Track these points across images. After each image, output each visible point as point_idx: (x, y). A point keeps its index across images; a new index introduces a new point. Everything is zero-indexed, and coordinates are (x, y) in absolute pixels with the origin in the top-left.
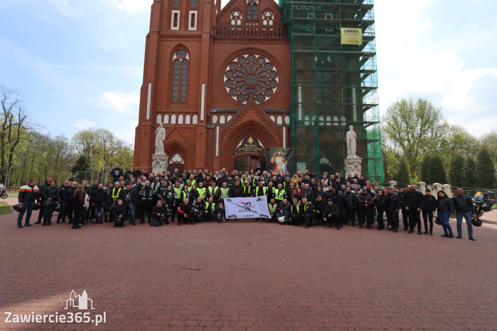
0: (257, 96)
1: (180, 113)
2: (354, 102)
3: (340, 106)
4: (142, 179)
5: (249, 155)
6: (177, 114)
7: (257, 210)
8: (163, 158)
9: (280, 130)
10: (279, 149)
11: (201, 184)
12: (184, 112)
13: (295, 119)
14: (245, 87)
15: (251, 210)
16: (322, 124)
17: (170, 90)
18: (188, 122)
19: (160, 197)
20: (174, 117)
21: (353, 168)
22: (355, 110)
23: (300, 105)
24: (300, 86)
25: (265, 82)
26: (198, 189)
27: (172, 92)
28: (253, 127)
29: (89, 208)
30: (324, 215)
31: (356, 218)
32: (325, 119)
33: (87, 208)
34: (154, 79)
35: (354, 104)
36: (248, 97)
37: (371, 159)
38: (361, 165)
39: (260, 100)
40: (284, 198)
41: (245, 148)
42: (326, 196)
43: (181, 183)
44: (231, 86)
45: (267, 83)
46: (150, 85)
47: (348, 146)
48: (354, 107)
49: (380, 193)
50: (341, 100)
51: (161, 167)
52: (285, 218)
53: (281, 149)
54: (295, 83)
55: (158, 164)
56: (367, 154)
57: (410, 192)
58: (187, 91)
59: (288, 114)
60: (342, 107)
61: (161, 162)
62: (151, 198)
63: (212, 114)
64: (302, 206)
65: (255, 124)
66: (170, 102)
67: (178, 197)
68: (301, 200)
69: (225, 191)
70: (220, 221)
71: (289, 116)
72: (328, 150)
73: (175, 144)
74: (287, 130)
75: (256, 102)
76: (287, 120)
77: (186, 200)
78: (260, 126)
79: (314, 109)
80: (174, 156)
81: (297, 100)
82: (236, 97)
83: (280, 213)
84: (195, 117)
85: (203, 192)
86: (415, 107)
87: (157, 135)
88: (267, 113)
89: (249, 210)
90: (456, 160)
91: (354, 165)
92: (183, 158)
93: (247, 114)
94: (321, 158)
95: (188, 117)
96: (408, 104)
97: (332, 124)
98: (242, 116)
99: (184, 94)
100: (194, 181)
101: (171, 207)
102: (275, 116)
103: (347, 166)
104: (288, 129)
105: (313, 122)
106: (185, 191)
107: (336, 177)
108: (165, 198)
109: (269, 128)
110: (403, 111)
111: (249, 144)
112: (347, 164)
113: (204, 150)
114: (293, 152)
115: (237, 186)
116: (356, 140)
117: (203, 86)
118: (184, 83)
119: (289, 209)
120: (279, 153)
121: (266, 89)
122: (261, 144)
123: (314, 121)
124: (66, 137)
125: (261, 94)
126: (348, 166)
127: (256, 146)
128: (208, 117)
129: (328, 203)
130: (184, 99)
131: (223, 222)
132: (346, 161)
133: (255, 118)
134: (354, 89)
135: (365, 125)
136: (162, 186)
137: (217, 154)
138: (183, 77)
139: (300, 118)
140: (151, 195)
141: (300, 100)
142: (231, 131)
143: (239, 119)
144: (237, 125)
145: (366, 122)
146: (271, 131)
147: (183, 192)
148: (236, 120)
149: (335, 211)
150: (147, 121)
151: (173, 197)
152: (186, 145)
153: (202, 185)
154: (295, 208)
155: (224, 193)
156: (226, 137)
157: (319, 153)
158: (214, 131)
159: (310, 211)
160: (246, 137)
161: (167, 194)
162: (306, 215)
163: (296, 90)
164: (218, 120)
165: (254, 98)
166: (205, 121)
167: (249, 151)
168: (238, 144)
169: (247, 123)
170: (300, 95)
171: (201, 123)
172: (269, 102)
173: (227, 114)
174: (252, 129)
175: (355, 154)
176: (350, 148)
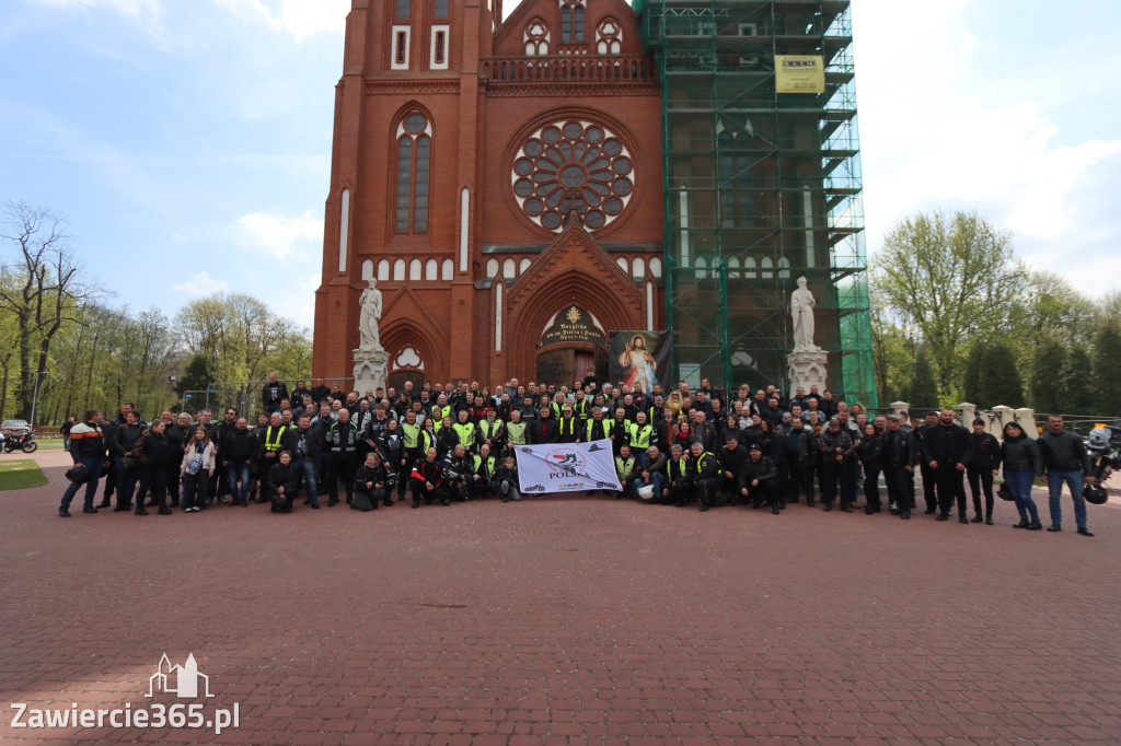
0: (587, 214)
1: (415, 256)
2: (809, 223)
3: (777, 233)
4: (331, 404)
5: (570, 348)
6: (408, 258)
7: (589, 472)
8: (379, 357)
9: (641, 290)
10: (637, 333)
11: (463, 414)
12: (423, 255)
13: (674, 264)
14: (558, 196)
16: (735, 275)
17: (392, 204)
18: (432, 275)
19: (372, 444)
20: (400, 266)
21: (807, 374)
22: (810, 242)
23: (684, 233)
24: (683, 190)
25: (604, 184)
26: (456, 426)
27: (396, 209)
28: (578, 286)
29: (215, 471)
30: (741, 483)
31: (816, 486)
32: (742, 262)
33: (211, 472)
34: (354, 181)
35: (809, 229)
36: (566, 219)
37: (849, 353)
38: (826, 366)
39: (593, 224)
40: (651, 444)
41: (562, 333)
42: (747, 437)
43: (418, 413)
44: (527, 192)
45: (610, 184)
46: (346, 196)
47: (795, 325)
48: (809, 234)
49: (870, 430)
50: (778, 219)
51: (373, 377)
52: (653, 490)
53: (644, 335)
54: (672, 183)
55: (366, 371)
56: (839, 342)
57: (939, 426)
58: (430, 207)
59: (658, 254)
60: (782, 235)
61: (374, 368)
62: (353, 449)
63: (486, 258)
64: (691, 463)
65: (584, 277)
66: (392, 232)
67: (413, 445)
68: (689, 448)
69: (516, 430)
70: (506, 497)
71: (659, 258)
72: (749, 335)
73: (405, 327)
74: (656, 290)
75: (585, 227)
76: (656, 267)
77: (430, 451)
78: (595, 283)
79: (718, 243)
80: (402, 354)
81: (677, 221)
82: (539, 218)
83: (643, 479)
84: (448, 266)
85: (468, 433)
86: (950, 232)
87: (364, 306)
88: (611, 252)
89: (573, 471)
90: (1045, 353)
91: (810, 367)
92: (423, 356)
93: (565, 256)
94: (733, 352)
95: (432, 266)
96: (934, 226)
97: (759, 275)
98: (552, 261)
99: (421, 214)
100: (448, 408)
101: (396, 467)
102: (627, 259)
103: (793, 371)
104: (659, 288)
105: (714, 272)
106: (427, 431)
107: (770, 395)
108: (384, 446)
109: (615, 287)
110: (922, 242)
111: (569, 322)
112: (793, 366)
113: (469, 338)
114: (670, 339)
115: (543, 420)
116: (814, 310)
117: (466, 195)
118: (422, 188)
119: (663, 469)
120: (639, 343)
121: (608, 199)
122: (597, 323)
123: (717, 270)
124: (163, 314)
125: (595, 210)
126: (797, 370)
127: (585, 327)
128: (478, 264)
129: (751, 453)
130: (422, 226)
131: (513, 500)
132: (790, 359)
133: (584, 264)
134: (807, 195)
135: (833, 276)
136: (377, 421)
137: (498, 347)
138: (420, 175)
139: (685, 263)
140: (351, 441)
141: (684, 223)
142: (529, 294)
143: (547, 267)
144: (542, 282)
145: (836, 270)
146: (620, 295)
147: (424, 432)
148: (539, 271)
149: (768, 472)
150: (341, 275)
151: (402, 444)
152: (429, 328)
153: (465, 418)
154: (675, 466)
155: (514, 435)
156: (517, 308)
157: (730, 340)
158: (490, 294)
159: (710, 472)
160: (564, 307)
161: (387, 438)
162: (701, 481)
163: (675, 199)
164: (501, 271)
165: (580, 219)
166: (471, 273)
167: (570, 340)
168: (545, 325)
169: (565, 277)
170: (684, 210)
171: (461, 278)
172: (614, 226)
173: (521, 256)
174: (578, 288)
175: (812, 341)
176: (800, 328)
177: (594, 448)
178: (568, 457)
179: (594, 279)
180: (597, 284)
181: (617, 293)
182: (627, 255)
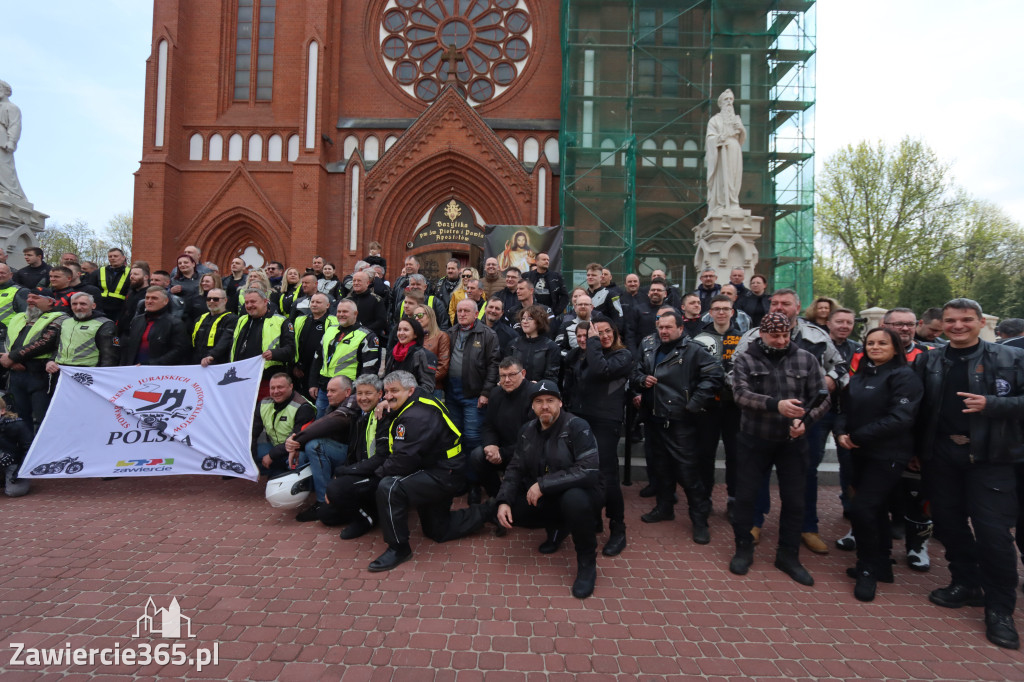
0: (472, 83)
1: (254, 130)
5: (447, 250)
6: (248, 132)
7: (196, 434)
9: (531, 177)
10: (520, 228)
12: (264, 129)
13: (572, 144)
14: (436, 59)
15: (168, 431)
16: (648, 162)
17: (227, 64)
18: (275, 155)
20: (236, 142)
21: (724, 255)
23: (588, 104)
24: (589, 48)
25: (494, 44)
27: (234, 70)
28: (457, 173)
32: (660, 145)
35: (745, 102)
37: (786, 261)
38: (755, 241)
39: (479, 96)
41: (438, 233)
44: (398, 54)
45: (501, 45)
47: (710, 174)
50: (707, 87)
53: (528, 230)
54: (575, 39)
56: (773, 247)
58: (275, 69)
59: (554, 133)
60: (710, 109)
63: (343, 134)
65: (463, 162)
69: (75, 334)
71: (556, 138)
73: (242, 219)
74: (550, 179)
75: (469, 101)
76: (553, 150)
78: (476, 169)
79: (629, 117)
81: (578, 88)
82: (413, 86)
84: (295, 142)
88: (497, 130)
91: (730, 243)
93: (440, 134)
95: (276, 143)
96: (875, 150)
97: (680, 162)
98: (423, 139)
99: (265, 78)
102: (517, 139)
103: (701, 251)
104: (554, 176)
105: (623, 155)
109: (500, 173)
111: (447, 219)
112: (702, 244)
113: (313, 233)
114: (560, 238)
117: (314, 49)
118: (267, 45)
120: (521, 241)
121: (498, 64)
122: (481, 222)
123: (628, 152)
125: (482, 78)
126: (707, 248)
127: (466, 226)
128: (328, 140)
130: (265, 93)
132: (699, 232)
133: (463, 145)
134: (746, 58)
135: (771, 165)
137: (353, 247)
138: (264, 28)
139: (587, 142)
141: (589, 90)
142: (393, 181)
143: (416, 147)
144: (410, 165)
145: (775, 156)
146: (506, 183)
148: (405, 151)
150: (158, 151)
152: (271, 221)
157: (637, 241)
158: (345, 180)
160: (441, 200)
163: (578, 58)
164: (359, 152)
165: (463, 89)
166: (318, 152)
167: (448, 240)
168: (418, 220)
169: (439, 160)
170: (589, 74)
171: (308, 156)
172: (504, 99)
173: (386, 133)
174: (457, 176)
175: (737, 201)
176: (717, 180)
177: (230, 378)
178: (168, 395)
179: (475, 163)
180: (479, 171)
181: (503, 182)
182: (517, 135)
